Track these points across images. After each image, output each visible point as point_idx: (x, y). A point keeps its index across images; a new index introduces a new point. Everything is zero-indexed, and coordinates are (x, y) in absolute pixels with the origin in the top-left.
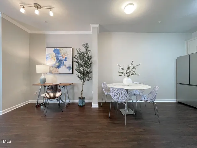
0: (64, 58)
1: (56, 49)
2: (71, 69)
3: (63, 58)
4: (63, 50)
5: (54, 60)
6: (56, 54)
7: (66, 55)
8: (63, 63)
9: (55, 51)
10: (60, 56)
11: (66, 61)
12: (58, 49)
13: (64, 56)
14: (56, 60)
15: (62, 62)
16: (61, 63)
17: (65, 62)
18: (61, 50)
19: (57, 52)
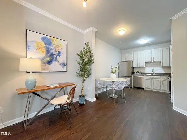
0: (58, 52)
1: (45, 38)
2: (66, 66)
3: (56, 51)
4: (56, 42)
5: (43, 52)
6: (45, 44)
7: (60, 48)
8: (56, 58)
9: (43, 39)
10: (51, 48)
11: (60, 56)
12: (49, 37)
13: (57, 49)
14: (45, 53)
15: (55, 56)
16: (53, 58)
17: (58, 57)
18: (53, 41)
19: (47, 42)
